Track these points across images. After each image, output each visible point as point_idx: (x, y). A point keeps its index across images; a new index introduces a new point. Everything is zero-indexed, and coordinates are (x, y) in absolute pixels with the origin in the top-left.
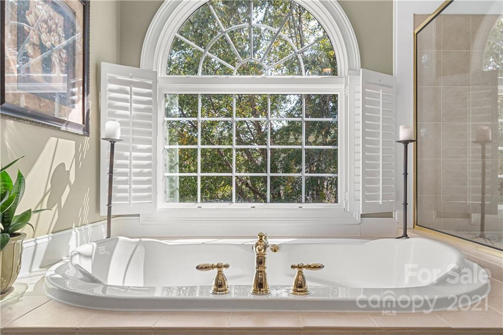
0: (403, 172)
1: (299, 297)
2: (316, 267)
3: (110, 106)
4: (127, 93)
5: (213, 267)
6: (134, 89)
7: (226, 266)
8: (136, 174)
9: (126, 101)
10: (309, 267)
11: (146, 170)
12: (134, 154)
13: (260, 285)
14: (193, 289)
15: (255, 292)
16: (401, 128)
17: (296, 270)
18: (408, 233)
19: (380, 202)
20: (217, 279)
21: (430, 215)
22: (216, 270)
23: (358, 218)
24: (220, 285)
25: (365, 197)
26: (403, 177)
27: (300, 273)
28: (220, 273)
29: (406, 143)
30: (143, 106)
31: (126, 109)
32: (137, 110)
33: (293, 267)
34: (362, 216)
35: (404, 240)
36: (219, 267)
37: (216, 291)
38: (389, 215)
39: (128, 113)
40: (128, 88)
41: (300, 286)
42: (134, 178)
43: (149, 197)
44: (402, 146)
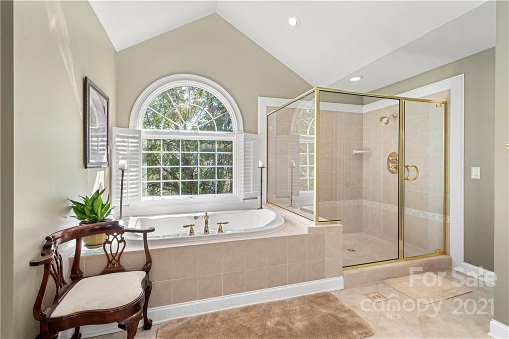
0: (260, 180)
1: (221, 234)
2: (225, 223)
3: (117, 150)
4: (126, 142)
5: (189, 226)
6: (130, 140)
7: (194, 225)
8: (131, 184)
9: (125, 146)
10: (223, 223)
11: (135, 182)
12: (130, 174)
13: (206, 231)
14: (178, 235)
15: (204, 233)
16: (260, 161)
17: (219, 225)
18: (263, 206)
19: (252, 193)
20: (191, 230)
21: (273, 197)
22: (190, 227)
23: (242, 200)
24: (192, 232)
25: (245, 191)
26: (260, 183)
27: (220, 225)
28: (191, 228)
29: (262, 168)
30: (134, 149)
31: (125, 150)
32: (131, 151)
33: (218, 224)
34: (244, 199)
35: (262, 210)
36: (191, 226)
37: (190, 234)
38: (256, 198)
39: (126, 153)
40: (126, 140)
41: (220, 230)
42: (130, 186)
43: (137, 195)
44: (260, 169)
